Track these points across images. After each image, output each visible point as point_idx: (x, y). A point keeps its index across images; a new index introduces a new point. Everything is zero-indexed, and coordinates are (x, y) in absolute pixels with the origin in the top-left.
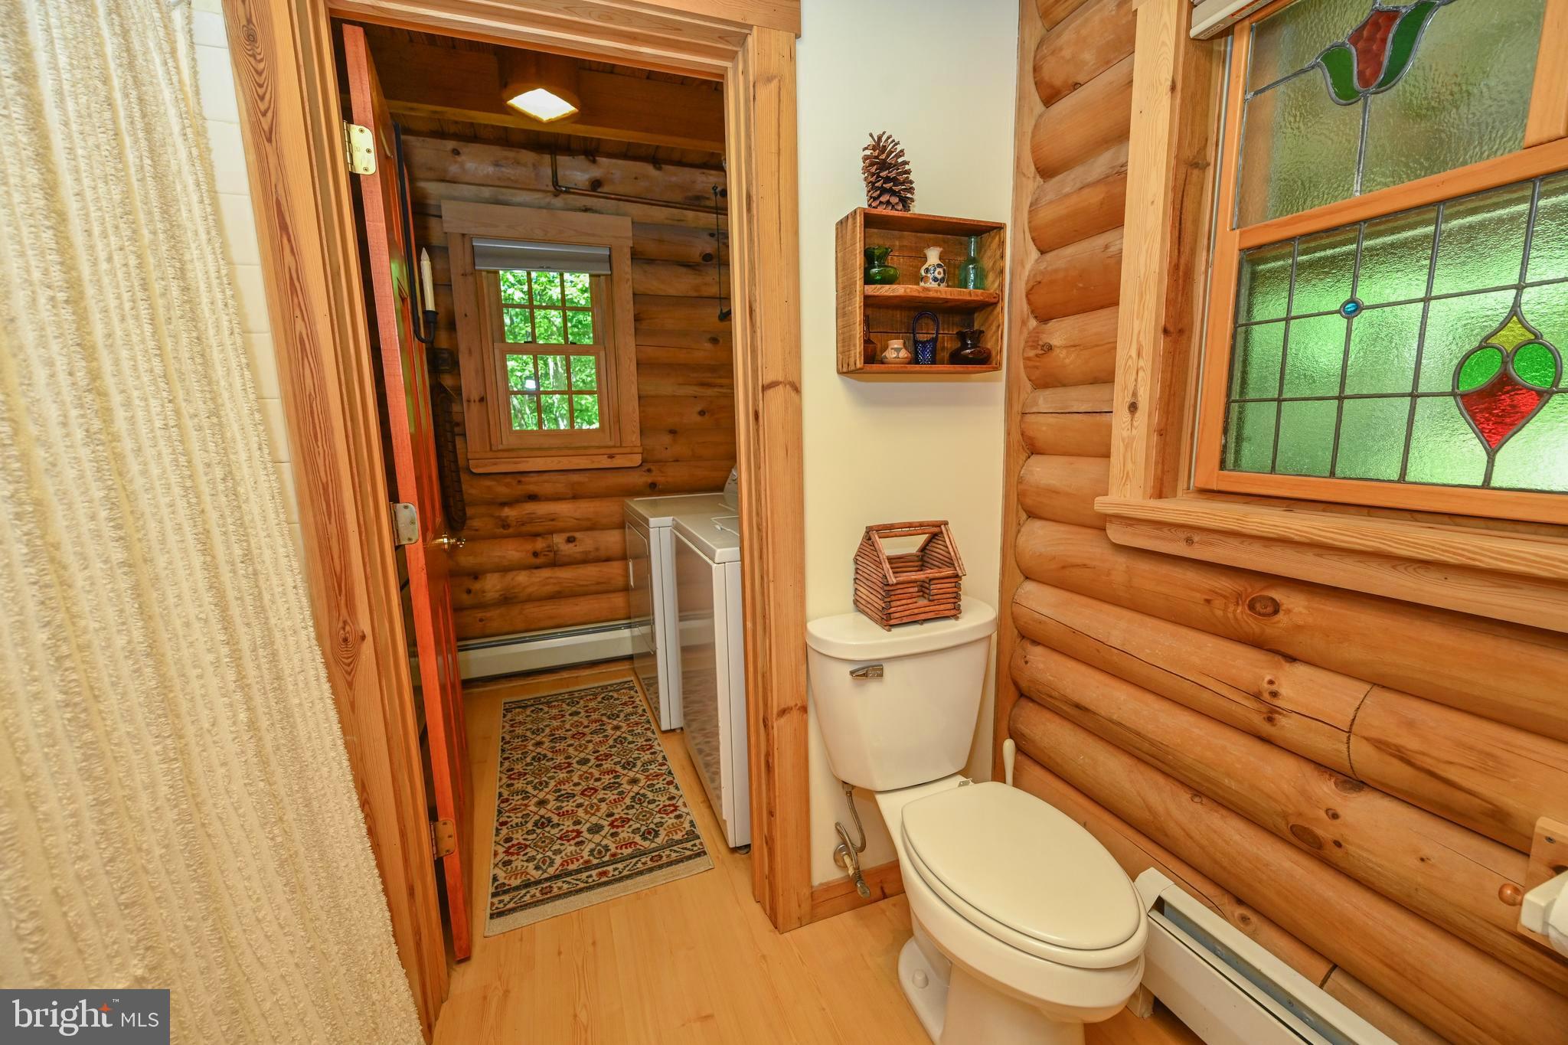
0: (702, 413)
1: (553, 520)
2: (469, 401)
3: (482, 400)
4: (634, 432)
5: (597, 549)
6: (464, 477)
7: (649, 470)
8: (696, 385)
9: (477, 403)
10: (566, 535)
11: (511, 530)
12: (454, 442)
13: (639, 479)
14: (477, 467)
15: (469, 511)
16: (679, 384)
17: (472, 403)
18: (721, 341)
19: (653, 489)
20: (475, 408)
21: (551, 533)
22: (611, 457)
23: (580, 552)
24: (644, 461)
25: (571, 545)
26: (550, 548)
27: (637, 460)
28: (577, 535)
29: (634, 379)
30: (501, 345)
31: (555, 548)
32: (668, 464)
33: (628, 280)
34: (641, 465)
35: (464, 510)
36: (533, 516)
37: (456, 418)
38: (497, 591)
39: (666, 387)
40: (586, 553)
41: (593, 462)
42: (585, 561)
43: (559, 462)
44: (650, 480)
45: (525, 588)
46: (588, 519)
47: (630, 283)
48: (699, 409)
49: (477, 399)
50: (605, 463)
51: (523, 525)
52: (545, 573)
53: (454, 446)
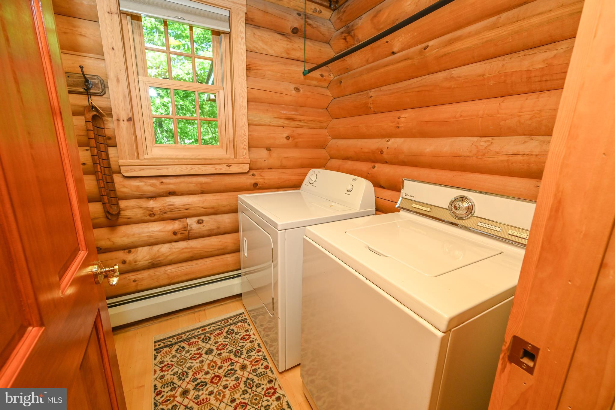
0: (288, 138)
1: (187, 209)
2: (118, 120)
3: (129, 119)
4: (244, 149)
5: (218, 228)
6: (117, 178)
7: (253, 175)
8: (285, 119)
9: (126, 122)
10: (196, 219)
11: (156, 217)
12: (107, 152)
13: (248, 180)
14: (127, 171)
15: (123, 204)
16: (275, 118)
17: (121, 122)
18: (301, 91)
19: (256, 188)
20: (124, 125)
21: (186, 217)
22: (229, 165)
23: (206, 230)
24: (250, 169)
25: (199, 225)
26: (185, 228)
27: (246, 168)
28: (204, 218)
29: (245, 111)
30: (145, 78)
31: (189, 228)
32: (264, 170)
33: (242, 38)
34: (248, 172)
35: (117, 204)
36: (172, 207)
37: (108, 133)
38: (146, 260)
39: (266, 118)
40: (210, 230)
41: (216, 169)
42: (211, 234)
43: (192, 169)
44: (253, 181)
45: (167, 256)
46: (213, 208)
47: (244, 40)
48: (286, 135)
49: (125, 119)
50: (225, 169)
51: (165, 213)
52: (182, 245)
53: (108, 156)
